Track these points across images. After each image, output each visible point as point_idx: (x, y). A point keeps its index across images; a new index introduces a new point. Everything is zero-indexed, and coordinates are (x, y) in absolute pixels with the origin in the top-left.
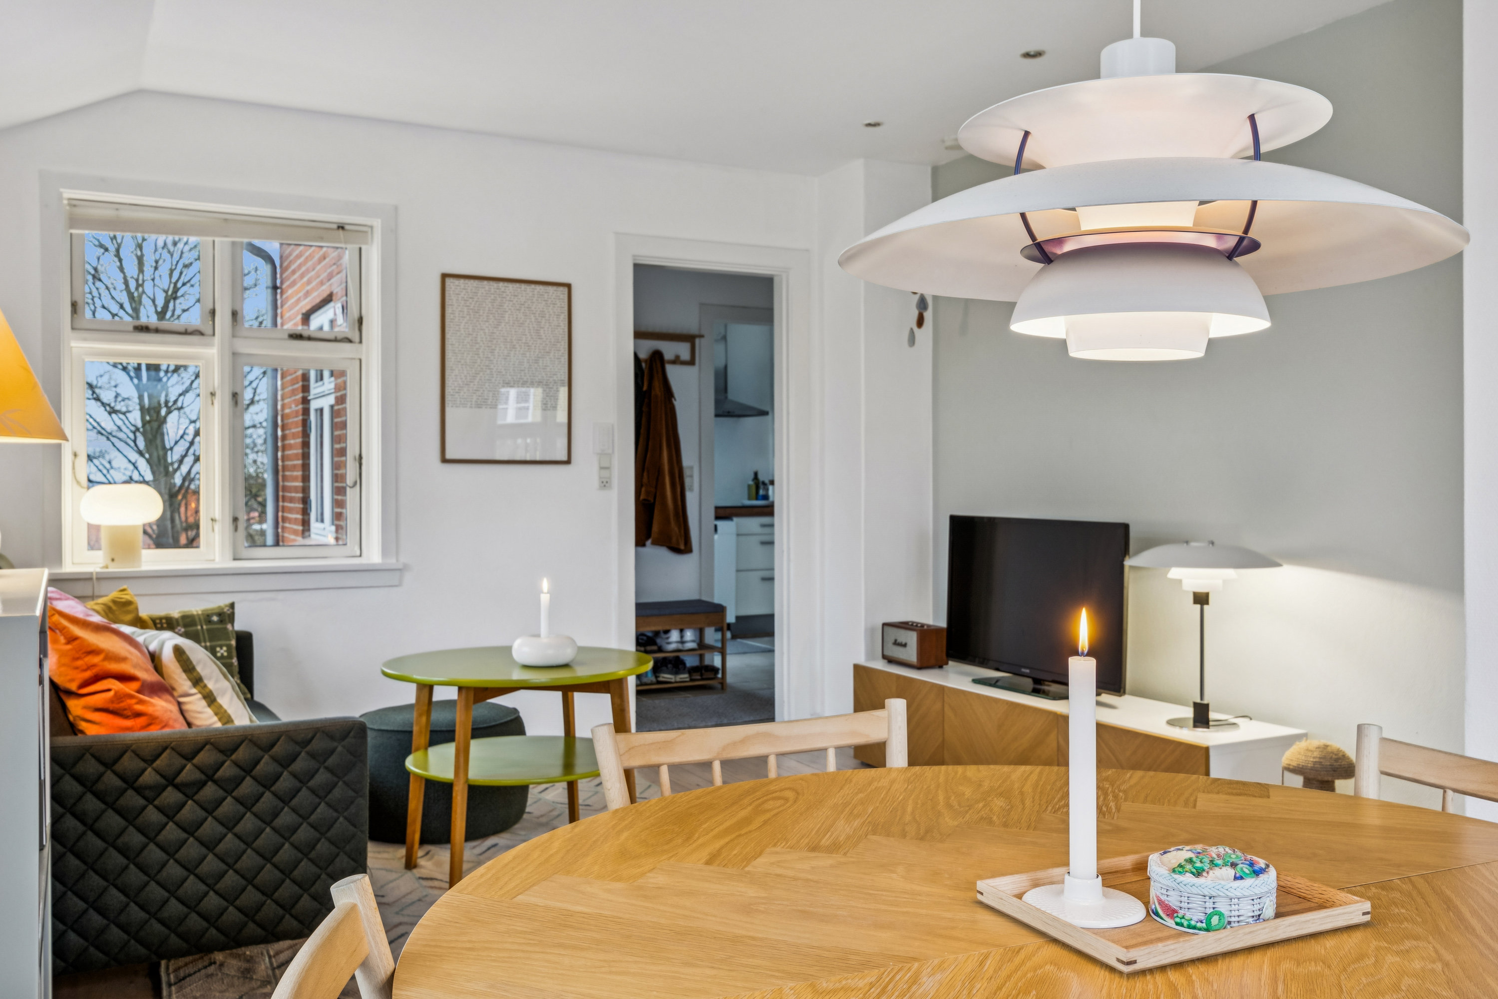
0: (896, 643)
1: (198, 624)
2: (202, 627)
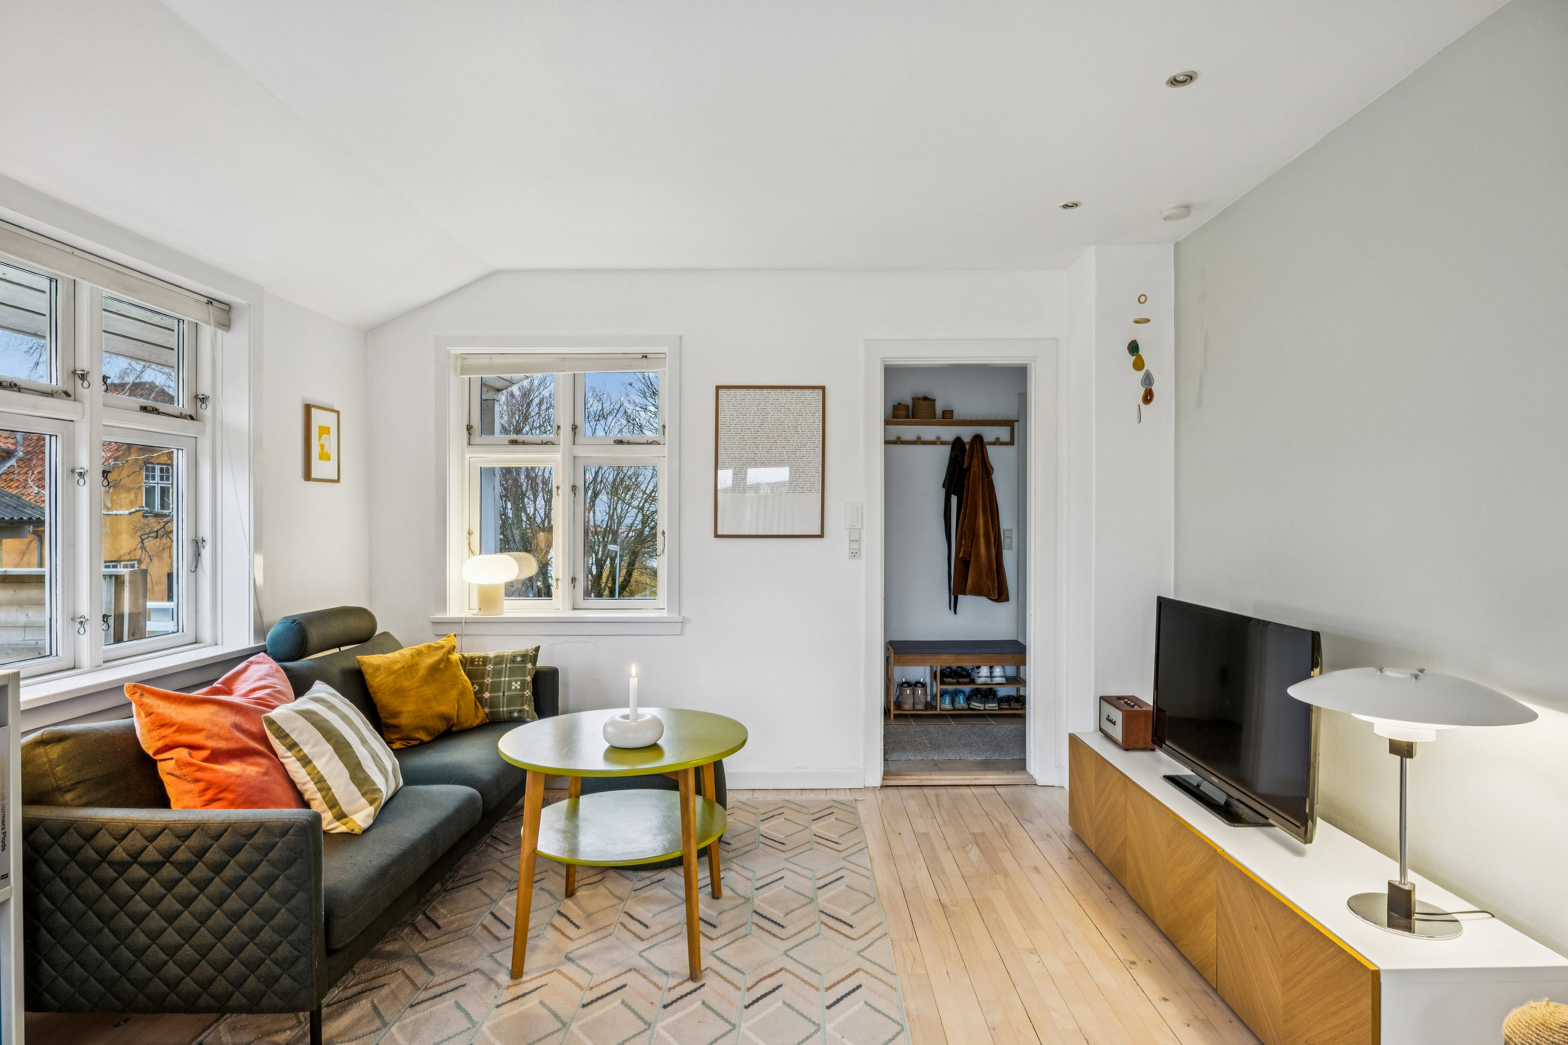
0: (1109, 719)
1: (504, 663)
2: (506, 666)
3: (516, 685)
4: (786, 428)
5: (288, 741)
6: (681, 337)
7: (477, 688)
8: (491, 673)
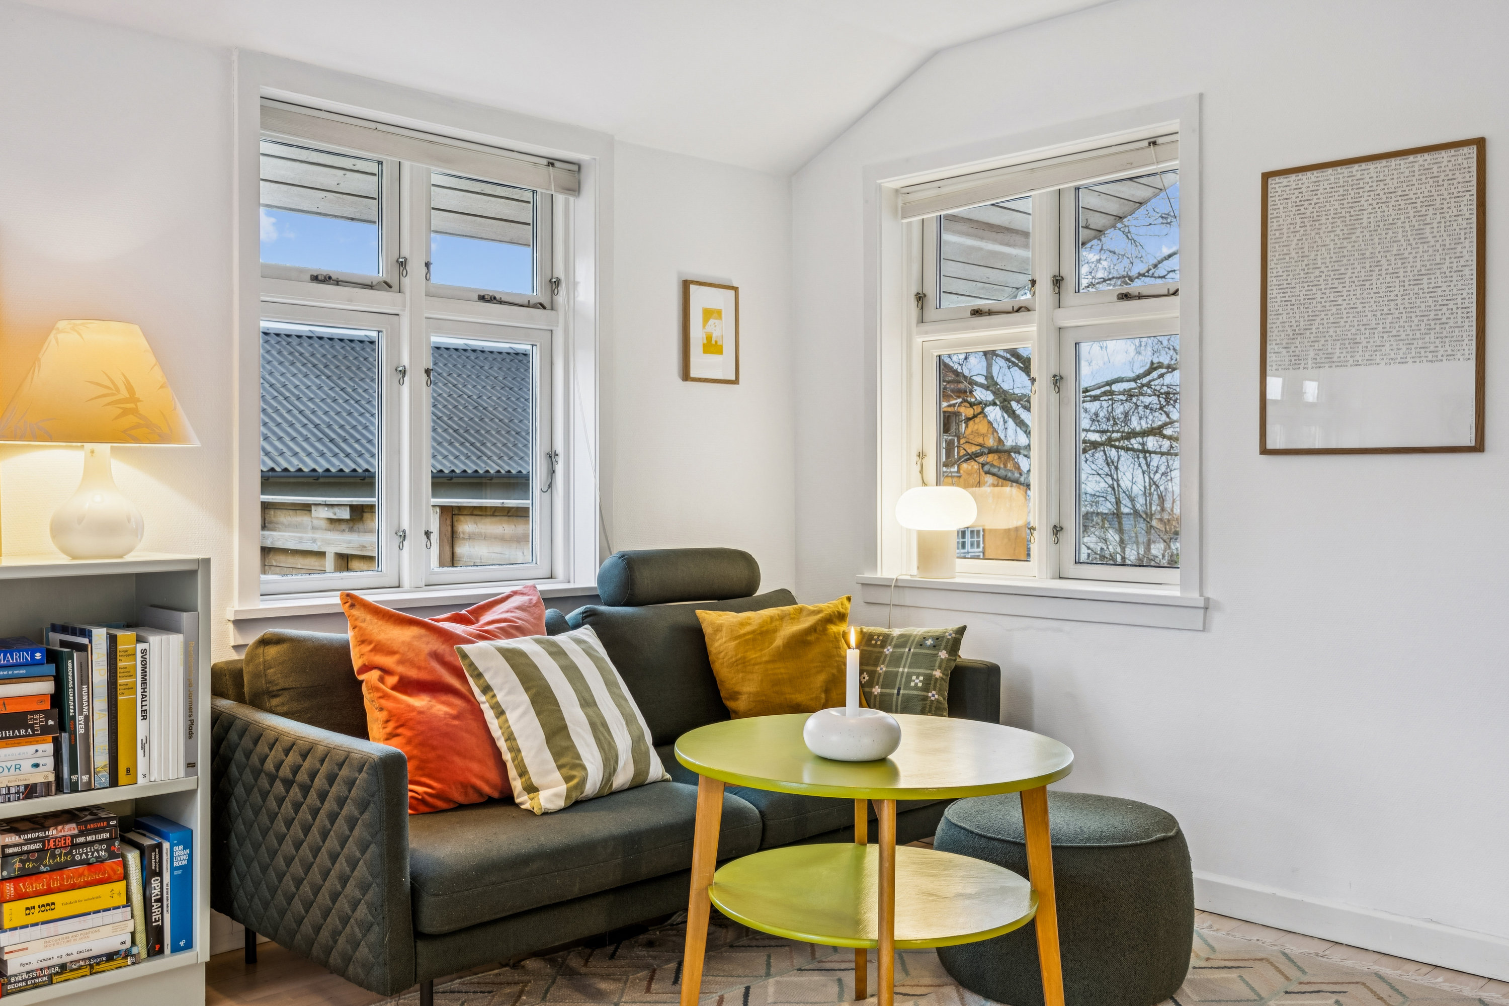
1: (908, 646)
2: (910, 650)
3: (917, 681)
4: (1400, 235)
5: (481, 681)
6: (1201, 96)
7: (867, 678)
8: (888, 659)
